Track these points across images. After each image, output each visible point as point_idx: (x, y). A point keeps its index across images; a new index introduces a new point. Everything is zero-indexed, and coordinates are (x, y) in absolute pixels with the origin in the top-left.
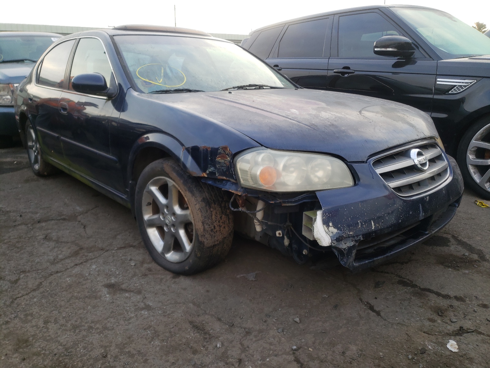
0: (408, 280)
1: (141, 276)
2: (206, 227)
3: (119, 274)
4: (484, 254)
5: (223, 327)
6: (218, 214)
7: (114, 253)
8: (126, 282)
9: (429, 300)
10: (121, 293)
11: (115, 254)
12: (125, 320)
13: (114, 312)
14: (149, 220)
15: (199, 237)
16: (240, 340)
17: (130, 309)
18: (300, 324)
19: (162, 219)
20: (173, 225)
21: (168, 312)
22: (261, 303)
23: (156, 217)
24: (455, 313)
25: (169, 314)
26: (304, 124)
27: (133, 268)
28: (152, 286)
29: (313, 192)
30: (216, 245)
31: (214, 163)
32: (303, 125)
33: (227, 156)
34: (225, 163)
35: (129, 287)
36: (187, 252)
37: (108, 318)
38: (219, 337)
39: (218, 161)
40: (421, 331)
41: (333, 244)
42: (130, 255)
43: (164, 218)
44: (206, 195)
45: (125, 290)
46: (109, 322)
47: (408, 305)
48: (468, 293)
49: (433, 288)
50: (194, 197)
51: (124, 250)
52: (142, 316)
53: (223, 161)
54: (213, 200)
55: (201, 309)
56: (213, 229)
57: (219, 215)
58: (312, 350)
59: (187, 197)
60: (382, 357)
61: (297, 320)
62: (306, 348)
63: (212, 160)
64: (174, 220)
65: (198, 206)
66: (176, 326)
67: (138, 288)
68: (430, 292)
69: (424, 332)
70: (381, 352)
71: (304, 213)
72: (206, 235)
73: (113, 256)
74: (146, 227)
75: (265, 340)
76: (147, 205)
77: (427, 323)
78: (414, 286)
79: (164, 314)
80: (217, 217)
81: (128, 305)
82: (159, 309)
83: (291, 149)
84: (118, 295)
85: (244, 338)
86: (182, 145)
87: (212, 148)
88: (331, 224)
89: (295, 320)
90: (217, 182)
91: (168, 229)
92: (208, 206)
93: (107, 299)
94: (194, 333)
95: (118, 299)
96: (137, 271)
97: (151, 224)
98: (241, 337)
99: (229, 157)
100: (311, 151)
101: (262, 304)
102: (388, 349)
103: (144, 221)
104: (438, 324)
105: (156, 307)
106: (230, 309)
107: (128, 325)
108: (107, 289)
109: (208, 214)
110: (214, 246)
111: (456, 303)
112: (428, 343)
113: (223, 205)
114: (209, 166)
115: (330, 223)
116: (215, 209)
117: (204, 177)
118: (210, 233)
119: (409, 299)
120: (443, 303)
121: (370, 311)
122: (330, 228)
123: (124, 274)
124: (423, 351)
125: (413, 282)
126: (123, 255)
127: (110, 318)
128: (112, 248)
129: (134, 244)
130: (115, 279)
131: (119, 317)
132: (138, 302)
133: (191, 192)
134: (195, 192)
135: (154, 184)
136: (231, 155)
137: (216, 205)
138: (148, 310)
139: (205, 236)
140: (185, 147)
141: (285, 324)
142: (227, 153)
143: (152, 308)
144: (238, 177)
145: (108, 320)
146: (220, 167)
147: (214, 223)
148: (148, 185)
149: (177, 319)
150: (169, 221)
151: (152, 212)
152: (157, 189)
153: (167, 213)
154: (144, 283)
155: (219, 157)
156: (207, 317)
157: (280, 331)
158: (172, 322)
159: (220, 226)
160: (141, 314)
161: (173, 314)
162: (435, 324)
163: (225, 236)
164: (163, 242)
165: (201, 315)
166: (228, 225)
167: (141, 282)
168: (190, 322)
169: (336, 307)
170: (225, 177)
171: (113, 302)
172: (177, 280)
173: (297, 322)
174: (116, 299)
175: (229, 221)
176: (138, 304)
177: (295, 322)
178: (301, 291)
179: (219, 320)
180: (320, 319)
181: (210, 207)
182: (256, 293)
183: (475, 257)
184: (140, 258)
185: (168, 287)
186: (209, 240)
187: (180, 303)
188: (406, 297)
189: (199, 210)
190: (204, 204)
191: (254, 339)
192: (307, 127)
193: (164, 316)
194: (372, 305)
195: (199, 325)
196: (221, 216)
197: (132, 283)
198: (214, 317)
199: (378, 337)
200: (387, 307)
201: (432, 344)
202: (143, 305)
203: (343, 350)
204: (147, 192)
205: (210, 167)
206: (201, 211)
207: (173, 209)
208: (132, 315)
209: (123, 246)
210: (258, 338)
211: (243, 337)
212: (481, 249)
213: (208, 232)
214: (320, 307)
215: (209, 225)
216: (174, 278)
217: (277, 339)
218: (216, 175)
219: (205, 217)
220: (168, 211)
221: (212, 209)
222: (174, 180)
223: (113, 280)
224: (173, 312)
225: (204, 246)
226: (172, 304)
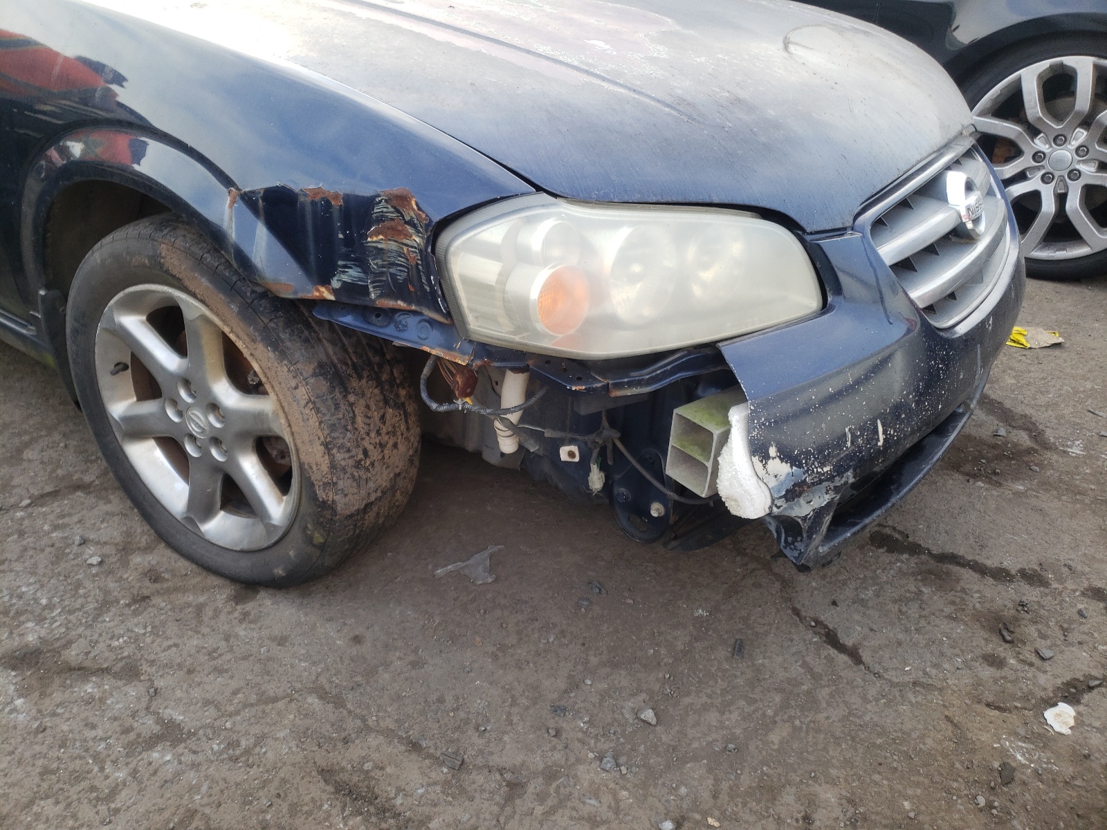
0: (894, 529)
1: (128, 605)
2: (339, 456)
3: (50, 607)
4: (1041, 427)
5: (433, 775)
6: (373, 407)
7: (23, 519)
8: (80, 636)
9: (963, 590)
10: (68, 682)
11: (26, 522)
12: (98, 799)
13: (53, 772)
14: (127, 419)
15: (317, 488)
16: (498, 821)
17: (109, 747)
18: (658, 728)
19: (176, 419)
20: (216, 441)
21: (243, 743)
22: (528, 663)
23: (149, 407)
24: (1040, 626)
25: (247, 752)
26: (654, 99)
27: (96, 575)
28: (170, 643)
29: (712, 345)
30: (372, 503)
31: (359, 255)
32: (653, 103)
33: (410, 230)
34: (400, 254)
35: (92, 655)
36: (274, 526)
37: (32, 802)
38: (429, 819)
39: (376, 248)
40: (979, 702)
41: (775, 509)
42: (80, 521)
43: (180, 414)
44: (328, 351)
45: (79, 669)
46: (37, 817)
47: (921, 616)
48: (1045, 555)
49: (961, 551)
50: (285, 362)
51: (56, 507)
52: (155, 772)
53: (392, 246)
54: (353, 363)
55: (350, 712)
56: (360, 461)
57: (376, 413)
58: (716, 824)
59: (259, 359)
60: (912, 815)
61: (649, 715)
62: (697, 817)
63: (348, 241)
64: (218, 425)
65: (302, 393)
66: (279, 796)
67: (126, 654)
68: (959, 564)
69: (988, 705)
70: (906, 800)
71: (676, 411)
72: (341, 483)
73: (21, 534)
74: (119, 439)
75: (574, 808)
76: (114, 373)
77: (987, 672)
78: (915, 549)
79: (231, 752)
80: (369, 418)
81: (99, 733)
82: (209, 731)
83: (637, 197)
84: (58, 696)
85: (508, 809)
86: (227, 181)
87: (347, 198)
88: (773, 451)
89: (642, 717)
90: (374, 318)
91: (200, 447)
92: (337, 390)
93: (21, 717)
94: (343, 818)
95: (60, 711)
96: (112, 585)
97: (138, 430)
98: (496, 809)
99: (418, 232)
100: (700, 201)
101: (531, 665)
102: (918, 784)
103: (112, 423)
104: (1012, 669)
105: (200, 728)
106: (441, 700)
107: (110, 822)
108: (13, 673)
109: (341, 416)
110: (368, 506)
111: (1031, 594)
112: (1011, 742)
113: (384, 377)
114: (340, 263)
115: (771, 449)
116: (363, 395)
117: (325, 301)
118: (352, 474)
119: (916, 594)
120: (1003, 597)
121: (833, 652)
122: (770, 462)
123: (67, 603)
124: (1007, 774)
125: (908, 537)
126: (56, 527)
127: (42, 799)
128: (12, 500)
129: (88, 479)
130: (38, 628)
131: (73, 792)
132: (134, 715)
133: (274, 344)
134: (289, 344)
135: (131, 305)
136: (427, 226)
137: (364, 381)
138: (175, 742)
139: (335, 484)
140: (238, 189)
141: (614, 734)
142: (407, 218)
143: (185, 730)
144: (458, 306)
145: (35, 809)
146: (383, 266)
147: (363, 439)
148: (106, 309)
149: (279, 765)
150: (199, 427)
151: (133, 392)
152: (142, 322)
153: (189, 400)
154: (142, 631)
155: (377, 233)
156: (373, 740)
157: (609, 765)
158: (265, 784)
159: (382, 446)
160: (150, 763)
161: (261, 747)
162: (1006, 672)
163: (397, 471)
164: (187, 482)
165: (353, 736)
166: (405, 436)
167: (132, 631)
168: (323, 770)
169: (739, 649)
170: (403, 300)
171: (44, 730)
172: (250, 606)
173: (650, 724)
174: (54, 714)
175: (407, 422)
176: (136, 725)
177: (644, 721)
178: (631, 602)
179: (415, 747)
180: (709, 701)
181: (346, 392)
182: (504, 626)
183: (1023, 439)
184: (111, 531)
185: (227, 639)
186: (350, 496)
187: (275, 700)
188: (909, 591)
189: (311, 405)
190: (324, 385)
191: (539, 810)
192: (667, 109)
193: (231, 759)
194: (831, 626)
195: (355, 779)
196: (381, 414)
197: (100, 635)
198: (396, 741)
199: (879, 741)
200: (872, 630)
201: (1020, 744)
202: (154, 727)
203: (802, 808)
204: (105, 330)
205: (346, 266)
206: (318, 409)
207: (208, 392)
208: (121, 775)
209: (48, 489)
210: (550, 802)
211: (502, 808)
212: (1029, 411)
213: (346, 473)
214: (697, 656)
215: (349, 451)
216: (238, 599)
217: (607, 799)
218: (368, 294)
219: (333, 427)
220: (191, 395)
221: (352, 398)
222: (203, 302)
223: (32, 635)
224: (260, 739)
225: (335, 513)
226: (252, 705)
